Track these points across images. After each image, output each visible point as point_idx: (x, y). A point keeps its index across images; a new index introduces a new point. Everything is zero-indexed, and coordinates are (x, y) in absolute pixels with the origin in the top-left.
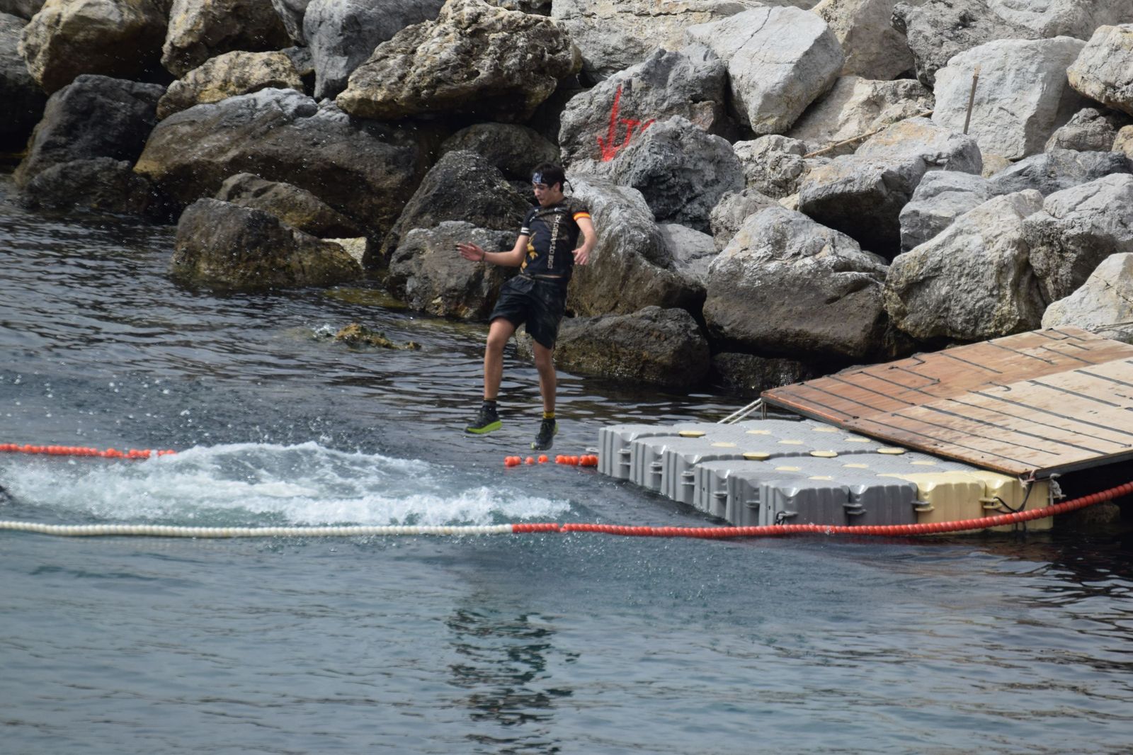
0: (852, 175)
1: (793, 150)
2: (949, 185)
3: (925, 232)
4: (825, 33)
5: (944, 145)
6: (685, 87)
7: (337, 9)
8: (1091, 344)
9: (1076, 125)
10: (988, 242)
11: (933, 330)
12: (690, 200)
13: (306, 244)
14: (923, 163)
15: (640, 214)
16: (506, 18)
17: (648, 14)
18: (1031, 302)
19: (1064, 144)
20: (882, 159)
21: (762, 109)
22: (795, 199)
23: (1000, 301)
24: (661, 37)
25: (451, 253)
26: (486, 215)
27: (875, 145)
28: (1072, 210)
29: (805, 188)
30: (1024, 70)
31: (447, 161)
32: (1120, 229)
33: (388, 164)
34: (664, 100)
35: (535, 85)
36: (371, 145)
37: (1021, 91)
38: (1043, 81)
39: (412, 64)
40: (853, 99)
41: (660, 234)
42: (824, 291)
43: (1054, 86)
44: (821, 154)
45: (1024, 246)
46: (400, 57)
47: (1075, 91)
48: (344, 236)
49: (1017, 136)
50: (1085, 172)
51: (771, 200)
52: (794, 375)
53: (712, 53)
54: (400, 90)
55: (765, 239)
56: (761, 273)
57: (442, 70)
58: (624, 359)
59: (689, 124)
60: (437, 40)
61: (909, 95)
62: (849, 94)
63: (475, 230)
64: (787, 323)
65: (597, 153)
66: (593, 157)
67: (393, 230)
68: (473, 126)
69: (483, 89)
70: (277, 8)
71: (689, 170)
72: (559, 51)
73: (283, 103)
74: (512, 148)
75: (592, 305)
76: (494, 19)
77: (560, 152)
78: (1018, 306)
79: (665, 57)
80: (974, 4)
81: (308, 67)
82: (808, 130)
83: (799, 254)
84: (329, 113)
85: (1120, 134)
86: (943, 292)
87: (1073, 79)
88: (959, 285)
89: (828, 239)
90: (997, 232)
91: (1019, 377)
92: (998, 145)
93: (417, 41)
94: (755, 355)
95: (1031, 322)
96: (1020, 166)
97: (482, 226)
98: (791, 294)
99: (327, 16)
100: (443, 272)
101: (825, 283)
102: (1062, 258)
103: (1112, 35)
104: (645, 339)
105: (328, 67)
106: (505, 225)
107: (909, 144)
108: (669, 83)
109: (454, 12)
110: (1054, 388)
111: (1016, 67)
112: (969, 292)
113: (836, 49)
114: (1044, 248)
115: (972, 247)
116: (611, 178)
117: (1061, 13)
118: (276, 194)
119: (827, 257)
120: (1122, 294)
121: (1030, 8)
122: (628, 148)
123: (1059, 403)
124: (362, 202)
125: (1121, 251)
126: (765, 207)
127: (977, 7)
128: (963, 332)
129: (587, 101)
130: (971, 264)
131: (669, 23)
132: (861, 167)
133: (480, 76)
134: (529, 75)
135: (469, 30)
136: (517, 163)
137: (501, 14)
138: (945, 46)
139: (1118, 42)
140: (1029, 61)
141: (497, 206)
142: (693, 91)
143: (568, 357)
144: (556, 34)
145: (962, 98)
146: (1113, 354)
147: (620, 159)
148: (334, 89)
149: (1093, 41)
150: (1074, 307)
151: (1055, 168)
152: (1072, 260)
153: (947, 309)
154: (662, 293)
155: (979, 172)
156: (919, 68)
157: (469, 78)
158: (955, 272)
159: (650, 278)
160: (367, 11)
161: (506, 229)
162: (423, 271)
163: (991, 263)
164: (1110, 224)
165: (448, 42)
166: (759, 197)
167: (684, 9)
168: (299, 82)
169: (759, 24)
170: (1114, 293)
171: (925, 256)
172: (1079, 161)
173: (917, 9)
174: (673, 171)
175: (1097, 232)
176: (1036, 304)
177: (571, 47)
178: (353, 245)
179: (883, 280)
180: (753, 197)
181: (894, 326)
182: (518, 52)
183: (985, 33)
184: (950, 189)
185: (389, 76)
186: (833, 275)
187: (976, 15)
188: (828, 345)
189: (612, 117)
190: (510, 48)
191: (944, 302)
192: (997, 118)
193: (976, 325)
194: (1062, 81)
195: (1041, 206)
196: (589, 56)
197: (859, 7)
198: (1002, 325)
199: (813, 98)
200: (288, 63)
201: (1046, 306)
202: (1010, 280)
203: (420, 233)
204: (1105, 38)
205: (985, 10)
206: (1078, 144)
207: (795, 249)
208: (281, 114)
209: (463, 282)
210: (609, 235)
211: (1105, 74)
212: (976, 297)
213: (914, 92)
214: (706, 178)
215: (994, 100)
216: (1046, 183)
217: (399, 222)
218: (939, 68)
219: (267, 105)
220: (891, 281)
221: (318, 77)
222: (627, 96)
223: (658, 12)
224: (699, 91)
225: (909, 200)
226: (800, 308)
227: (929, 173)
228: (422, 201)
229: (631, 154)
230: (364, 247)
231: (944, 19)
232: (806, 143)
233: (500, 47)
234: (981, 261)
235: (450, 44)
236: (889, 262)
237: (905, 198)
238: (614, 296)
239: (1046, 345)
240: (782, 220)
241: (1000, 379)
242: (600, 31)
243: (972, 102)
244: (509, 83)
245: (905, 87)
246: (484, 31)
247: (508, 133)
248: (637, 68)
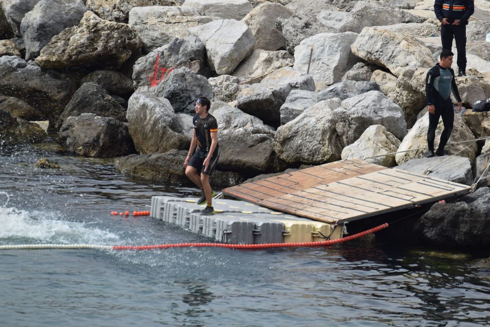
0: (259, 92)
1: (234, 81)
2: (301, 96)
3: (291, 116)
4: (247, 31)
5: (299, 79)
6: (187, 54)
7: (35, 21)
8: (363, 166)
9: (355, 70)
10: (318, 120)
11: (295, 159)
12: (189, 103)
13: (23, 124)
14: (290, 87)
15: (168, 109)
16: (109, 25)
17: (171, 23)
18: (337, 146)
19: (350, 78)
20: (272, 85)
21: (220, 64)
22: (235, 102)
23: (323, 146)
24: (176, 33)
25: (86, 127)
26: (101, 110)
27: (269, 79)
28: (354, 106)
29: (239, 98)
30: (332, 46)
31: (84, 87)
32: (374, 114)
33: (58, 88)
34: (178, 60)
35: (122, 54)
36: (51, 80)
37: (331, 55)
38: (341, 51)
39: (68, 45)
40: (259, 59)
41: (177, 118)
42: (248, 142)
43: (345, 53)
44: (246, 83)
45: (333, 122)
46: (63, 42)
47: (354, 55)
48: (39, 120)
49: (330, 75)
50: (359, 90)
51: (225, 103)
52: (235, 179)
53: (199, 39)
54: (63, 56)
55: (222, 120)
56: (220, 135)
57: (81, 47)
58: (162, 172)
59: (189, 70)
60: (79, 34)
61: (284, 57)
62: (258, 57)
63: (97, 117)
64: (232, 156)
65: (149, 83)
66: (148, 85)
67: (60, 117)
68: (95, 72)
69: (99, 55)
70: (8, 21)
71: (189, 90)
72: (132, 39)
73: (11, 62)
74: (112, 81)
75: (148, 149)
76: (103, 25)
77: (133, 83)
78: (331, 148)
79: (178, 41)
80: (311, 18)
81: (22, 47)
82: (240, 72)
83: (237, 126)
84: (32, 67)
85: (374, 74)
86: (299, 142)
87: (354, 50)
88: (306, 139)
89: (249, 120)
90: (322, 116)
91: (332, 181)
92: (322, 79)
93: (70, 35)
94: (219, 170)
95: (337, 155)
96: (331, 87)
97: (99, 115)
98: (233, 144)
99: (30, 24)
100: (83, 135)
101: (248, 139)
102: (350, 127)
103: (370, 31)
104: (171, 164)
105: (31, 46)
106: (110, 115)
107: (284, 78)
108: (180, 53)
109: (87, 22)
110: (347, 185)
111: (329, 45)
112: (310, 142)
113: (252, 37)
114: (342, 123)
115: (311, 123)
116: (155, 94)
117: (348, 21)
118: (9, 102)
119: (249, 127)
120: (375, 143)
121: (335, 19)
122: (163, 81)
123: (349, 191)
124: (47, 105)
125: (375, 124)
126: (222, 106)
127: (312, 19)
128: (308, 159)
129: (144, 60)
130: (311, 130)
131: (180, 26)
132: (263, 88)
133: (98, 50)
134: (119, 50)
135: (93, 30)
136: (114, 87)
137: (107, 23)
138: (298, 36)
139: (372, 34)
140: (335, 42)
141: (106, 107)
142: (190, 56)
143: (138, 172)
144: (131, 32)
145: (306, 58)
146: (373, 170)
147: (159, 86)
148: (34, 56)
149: (362, 33)
150: (355, 148)
151: (346, 89)
152: (354, 128)
153: (301, 150)
154: (178, 144)
155: (314, 91)
156: (288, 46)
157: (93, 51)
158: (304, 134)
159: (173, 137)
160: (48, 22)
161: (110, 116)
162: (74, 135)
163: (319, 130)
164: (370, 112)
165: (84, 35)
166: (220, 102)
167: (186, 20)
168: (18, 53)
169: (218, 27)
170: (372, 142)
171: (291, 127)
172: (356, 86)
173: (286, 20)
174: (182, 90)
175: (365, 116)
176: (339, 147)
177: (137, 37)
178: (43, 124)
179: (273, 137)
180: (217, 102)
181: (278, 157)
182: (114, 39)
183: (316, 30)
184: (302, 98)
185: (58, 50)
186: (252, 135)
187: (311, 23)
188: (250, 166)
189: (156, 67)
190: (111, 38)
191: (299, 146)
192: (321, 67)
193: (313, 156)
194: (349, 51)
195: (341, 105)
196: (145, 41)
197: (261, 19)
198: (324, 156)
199: (242, 59)
200: (14, 45)
201: (343, 148)
202: (328, 137)
203: (72, 118)
204: (367, 32)
205: (316, 20)
206: (356, 78)
207: (235, 124)
208: (11, 67)
209: (91, 140)
210: (155, 118)
211: (367, 48)
212: (313, 144)
213: (285, 56)
214: (196, 94)
215: (320, 59)
216: (342, 95)
217: (63, 113)
218: (296, 45)
219: (5, 63)
220: (277, 138)
221: (27, 51)
222: (162, 58)
223: (175, 22)
224: (193, 56)
225: (284, 103)
226: (238, 150)
227: (293, 91)
228: (73, 104)
229: (164, 83)
230: (48, 125)
231: (298, 24)
232: (239, 78)
233: (106, 37)
234: (315, 129)
235: (85, 36)
236: (276, 129)
237: (282, 102)
238: (157, 145)
239: (344, 167)
240: (230, 111)
241: (324, 181)
242: (150, 30)
243: (310, 61)
244: (110, 53)
245: (282, 54)
246: (99, 30)
247: (110, 75)
248: (166, 46)
